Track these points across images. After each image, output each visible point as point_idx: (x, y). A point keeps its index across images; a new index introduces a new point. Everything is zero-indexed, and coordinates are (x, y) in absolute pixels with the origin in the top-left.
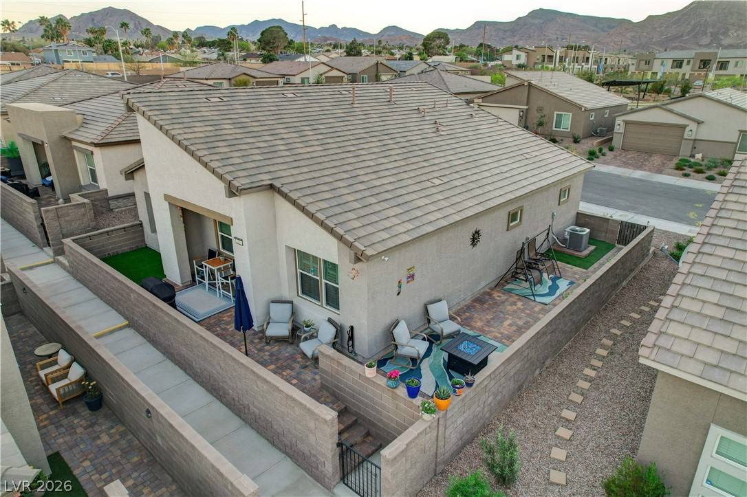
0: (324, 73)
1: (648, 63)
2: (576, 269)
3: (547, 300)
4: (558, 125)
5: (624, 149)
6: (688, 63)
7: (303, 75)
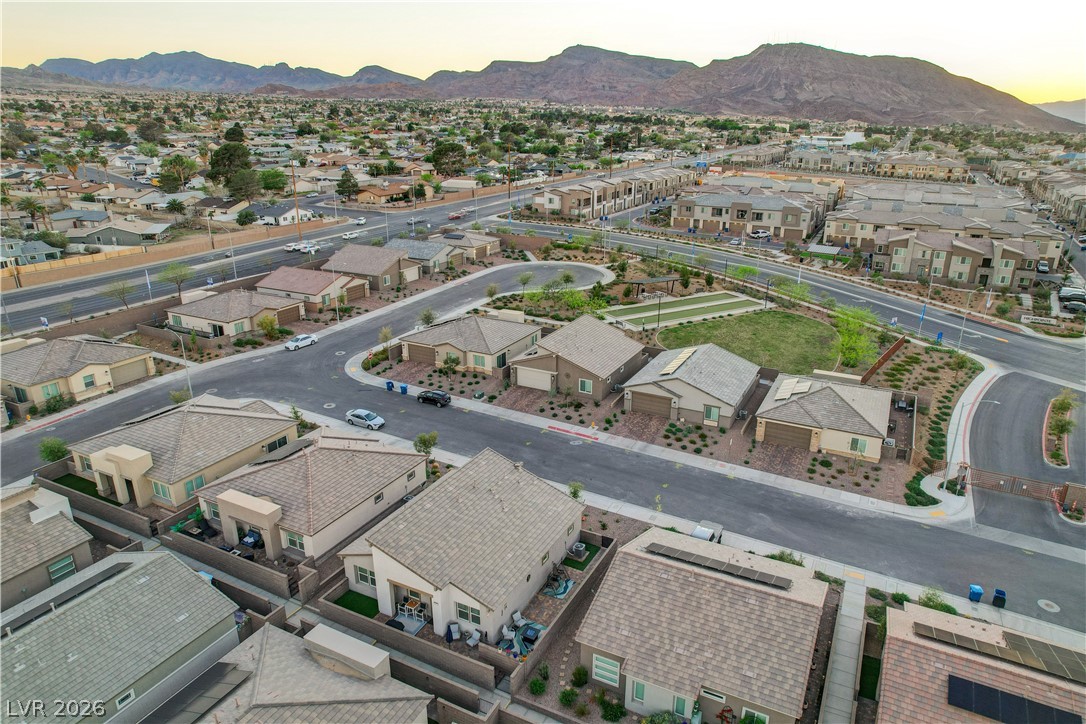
0: (344, 286)
1: (689, 209)
2: (578, 571)
3: (562, 597)
4: (583, 388)
5: (634, 411)
6: (727, 213)
7: (323, 293)
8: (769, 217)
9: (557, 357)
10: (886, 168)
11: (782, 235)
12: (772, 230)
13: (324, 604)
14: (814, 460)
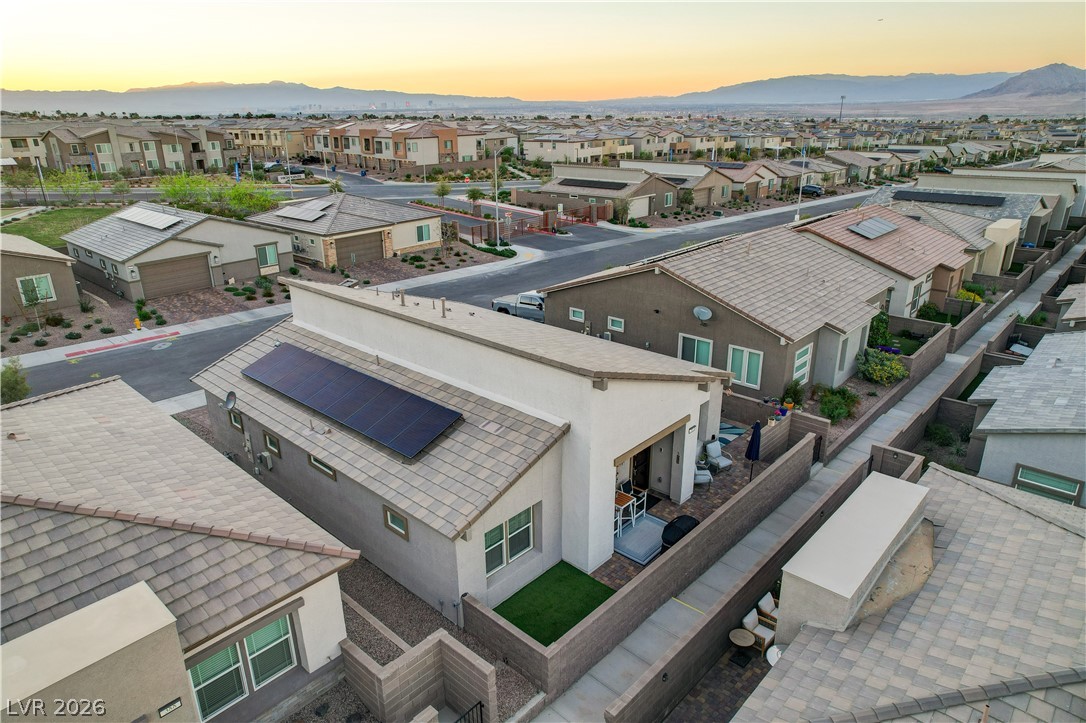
13: (561, 655)
14: (404, 260)
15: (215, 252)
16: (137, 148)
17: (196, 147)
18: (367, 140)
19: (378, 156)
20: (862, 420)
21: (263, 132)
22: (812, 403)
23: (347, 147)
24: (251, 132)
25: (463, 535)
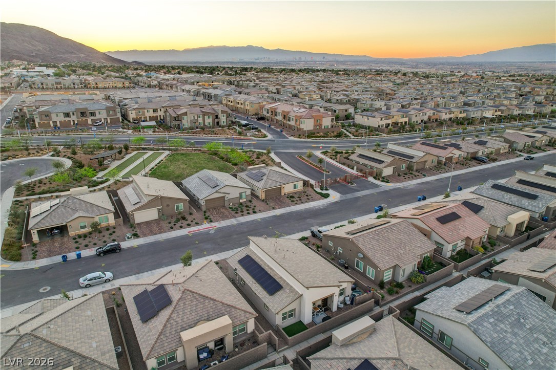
1: (47, 116)
4: (178, 209)
5: (207, 210)
6: (74, 115)
8: (100, 114)
9: (162, 197)
10: (93, 84)
11: (109, 122)
12: (103, 120)
13: (292, 339)
14: (288, 197)
15: (227, 195)
16: (196, 118)
17: (217, 117)
18: (284, 116)
19: (288, 122)
20: (399, 295)
21: (242, 102)
22: (389, 286)
23: (276, 115)
24: (237, 101)
25: (277, 313)
